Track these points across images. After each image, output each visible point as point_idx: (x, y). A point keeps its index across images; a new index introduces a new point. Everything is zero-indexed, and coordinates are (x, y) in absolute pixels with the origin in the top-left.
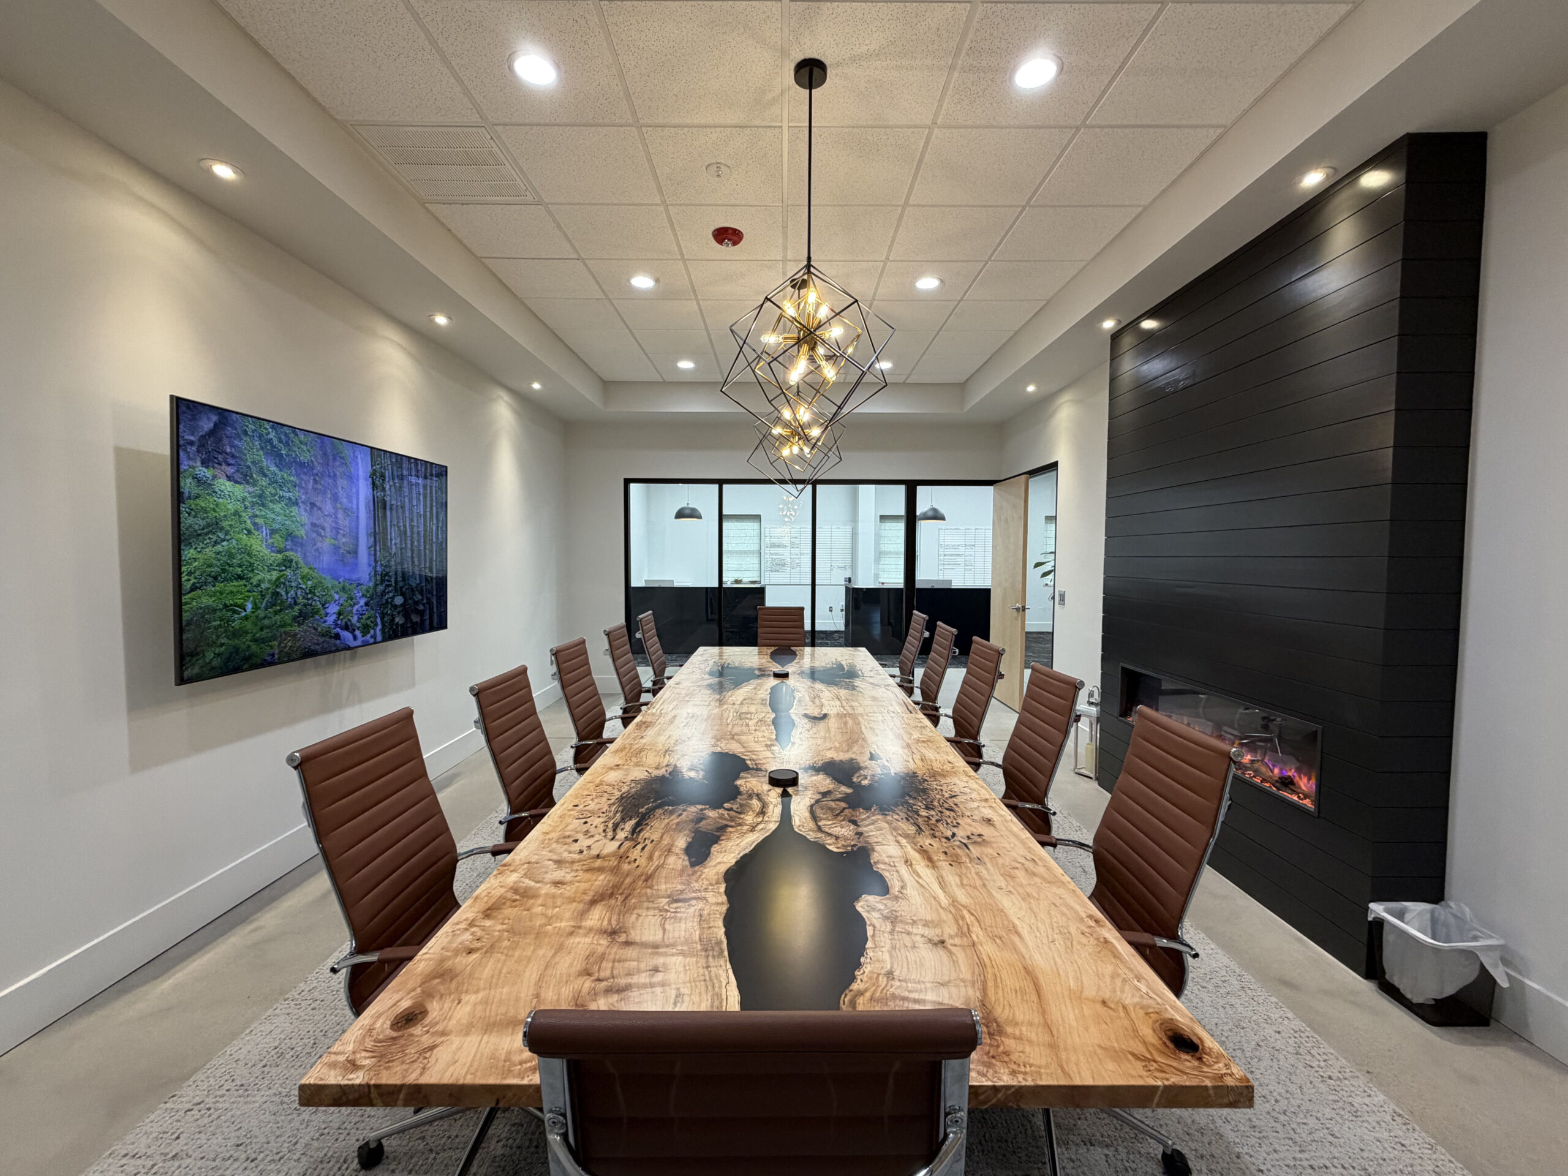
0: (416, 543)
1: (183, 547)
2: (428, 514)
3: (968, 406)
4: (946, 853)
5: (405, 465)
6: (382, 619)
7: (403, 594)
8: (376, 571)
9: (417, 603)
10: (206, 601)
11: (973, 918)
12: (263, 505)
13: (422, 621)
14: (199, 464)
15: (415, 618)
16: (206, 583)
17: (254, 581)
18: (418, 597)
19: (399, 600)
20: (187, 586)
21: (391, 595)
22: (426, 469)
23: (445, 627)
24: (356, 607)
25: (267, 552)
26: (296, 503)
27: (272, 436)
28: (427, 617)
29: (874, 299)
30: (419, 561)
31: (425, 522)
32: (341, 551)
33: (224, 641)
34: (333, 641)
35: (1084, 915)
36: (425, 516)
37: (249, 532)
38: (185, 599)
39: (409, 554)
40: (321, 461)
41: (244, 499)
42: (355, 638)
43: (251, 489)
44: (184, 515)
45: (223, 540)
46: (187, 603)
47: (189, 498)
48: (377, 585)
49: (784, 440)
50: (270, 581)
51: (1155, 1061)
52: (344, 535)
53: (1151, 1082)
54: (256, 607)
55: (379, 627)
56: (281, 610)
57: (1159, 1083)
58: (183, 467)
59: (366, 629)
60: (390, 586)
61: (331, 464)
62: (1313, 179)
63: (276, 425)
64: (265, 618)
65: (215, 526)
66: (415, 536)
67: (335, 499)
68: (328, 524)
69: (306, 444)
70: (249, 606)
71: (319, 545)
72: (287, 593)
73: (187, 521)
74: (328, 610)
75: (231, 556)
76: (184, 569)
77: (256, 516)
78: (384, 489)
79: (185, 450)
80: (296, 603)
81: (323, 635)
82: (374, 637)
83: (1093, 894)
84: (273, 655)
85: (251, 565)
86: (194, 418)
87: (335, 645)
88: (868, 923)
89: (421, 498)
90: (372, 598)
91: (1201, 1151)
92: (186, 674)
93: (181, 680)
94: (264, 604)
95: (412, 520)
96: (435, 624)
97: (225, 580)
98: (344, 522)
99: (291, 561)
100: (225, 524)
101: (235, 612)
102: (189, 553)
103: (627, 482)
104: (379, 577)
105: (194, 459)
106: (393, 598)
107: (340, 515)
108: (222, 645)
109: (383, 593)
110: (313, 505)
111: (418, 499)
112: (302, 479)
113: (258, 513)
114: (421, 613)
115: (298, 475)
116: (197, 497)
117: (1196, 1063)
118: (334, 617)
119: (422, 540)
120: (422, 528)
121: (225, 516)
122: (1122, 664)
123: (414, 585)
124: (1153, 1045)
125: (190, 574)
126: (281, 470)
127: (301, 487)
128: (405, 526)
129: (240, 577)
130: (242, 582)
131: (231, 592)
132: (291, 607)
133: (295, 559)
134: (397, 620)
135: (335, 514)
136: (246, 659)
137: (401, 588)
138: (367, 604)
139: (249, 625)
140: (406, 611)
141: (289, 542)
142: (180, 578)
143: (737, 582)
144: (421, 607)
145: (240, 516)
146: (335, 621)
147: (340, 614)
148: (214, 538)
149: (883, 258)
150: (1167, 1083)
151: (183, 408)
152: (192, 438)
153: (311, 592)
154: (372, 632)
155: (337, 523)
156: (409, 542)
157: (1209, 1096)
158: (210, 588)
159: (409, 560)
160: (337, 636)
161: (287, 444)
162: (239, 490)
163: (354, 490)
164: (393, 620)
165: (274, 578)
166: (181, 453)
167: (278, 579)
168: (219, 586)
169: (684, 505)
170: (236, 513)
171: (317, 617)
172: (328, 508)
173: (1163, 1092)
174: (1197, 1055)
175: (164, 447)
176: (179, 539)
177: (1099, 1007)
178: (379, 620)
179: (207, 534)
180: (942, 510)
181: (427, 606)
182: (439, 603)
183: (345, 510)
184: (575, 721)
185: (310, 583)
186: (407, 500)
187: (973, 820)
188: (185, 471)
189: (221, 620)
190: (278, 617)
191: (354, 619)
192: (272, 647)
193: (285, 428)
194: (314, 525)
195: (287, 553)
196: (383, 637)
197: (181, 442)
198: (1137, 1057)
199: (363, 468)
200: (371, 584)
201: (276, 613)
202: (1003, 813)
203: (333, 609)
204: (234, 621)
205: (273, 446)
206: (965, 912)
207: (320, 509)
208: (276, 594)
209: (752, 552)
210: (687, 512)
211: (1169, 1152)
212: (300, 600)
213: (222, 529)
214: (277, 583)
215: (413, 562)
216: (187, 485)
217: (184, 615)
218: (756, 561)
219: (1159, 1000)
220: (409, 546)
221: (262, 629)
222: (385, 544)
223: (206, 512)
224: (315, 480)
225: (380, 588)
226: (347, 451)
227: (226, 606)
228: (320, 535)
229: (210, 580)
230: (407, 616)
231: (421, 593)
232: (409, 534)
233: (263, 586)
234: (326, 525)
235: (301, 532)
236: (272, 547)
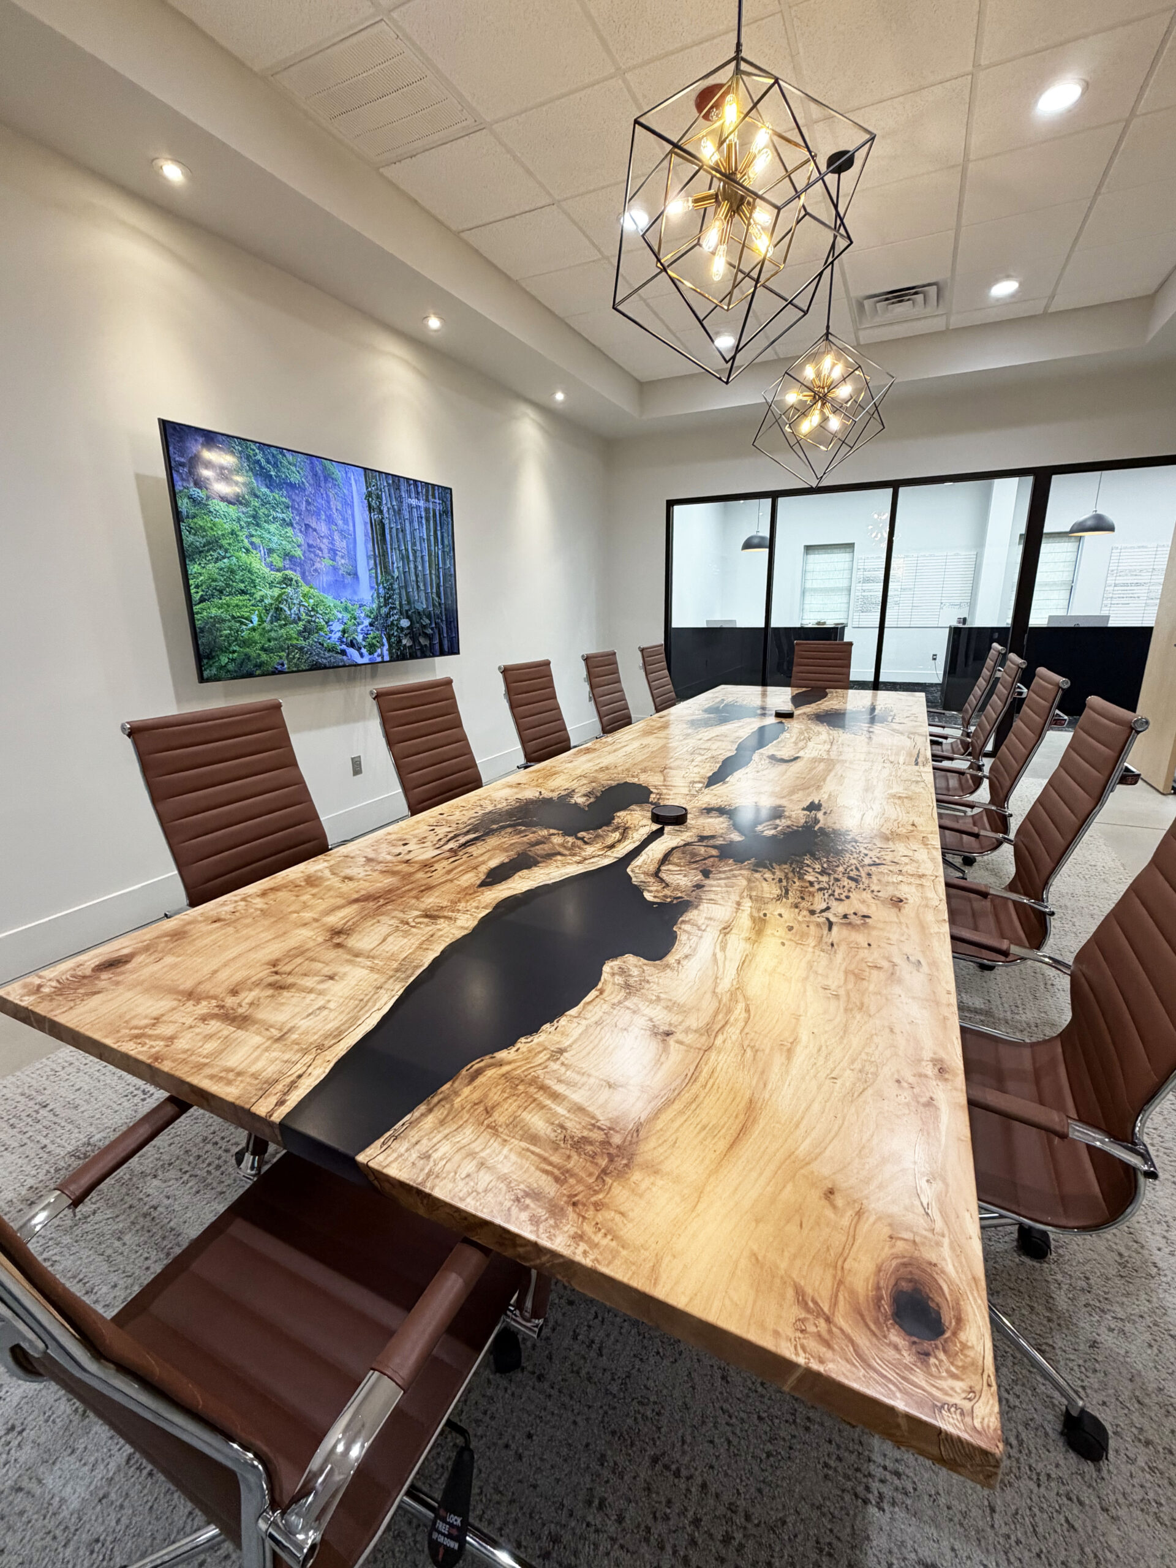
0: (420, 568)
1: (188, 562)
2: (432, 538)
3: (1151, 336)
4: (791, 929)
5: (404, 487)
6: (389, 640)
7: (408, 617)
8: (378, 594)
9: (424, 627)
10: (214, 612)
11: (744, 1015)
12: (258, 525)
13: (432, 645)
14: (192, 484)
15: (423, 641)
16: (213, 595)
17: (258, 596)
18: (426, 621)
19: (405, 623)
20: (196, 597)
21: (396, 617)
22: (427, 491)
23: (458, 653)
24: (360, 627)
25: (267, 570)
26: (291, 524)
27: (259, 457)
28: (436, 641)
29: (966, 159)
30: (425, 585)
31: (429, 546)
32: (341, 572)
33: (237, 648)
34: (340, 657)
36: (429, 540)
37: (248, 551)
38: (196, 608)
39: (413, 578)
40: (312, 482)
41: (239, 519)
42: (362, 655)
43: (244, 510)
44: (185, 533)
45: (224, 558)
46: (198, 613)
47: (188, 517)
48: (380, 607)
50: (272, 597)
51: (828, 1320)
52: (342, 557)
53: (786, 1351)
54: (261, 621)
55: (386, 647)
56: (285, 625)
57: (801, 1360)
58: (178, 488)
59: (372, 649)
60: (394, 608)
61: (322, 484)
63: (263, 446)
64: (270, 631)
65: (213, 544)
66: (419, 559)
67: (330, 520)
68: (325, 544)
69: (295, 465)
70: (255, 619)
71: (317, 565)
72: (290, 609)
73: (189, 539)
74: (332, 628)
75: (232, 572)
76: (191, 582)
77: (252, 536)
78: (381, 512)
79: (178, 471)
80: (300, 619)
81: (329, 651)
82: (382, 655)
84: (283, 664)
85: (253, 581)
86: (181, 440)
87: (342, 660)
88: (599, 986)
89: (424, 521)
90: (376, 618)
92: (206, 674)
93: (202, 679)
94: (269, 618)
95: (414, 544)
96: (446, 649)
97: (230, 594)
98: (341, 544)
99: (291, 580)
100: (224, 542)
101: (242, 623)
102: (193, 568)
103: (671, 504)
104: (382, 600)
105: (187, 481)
106: (398, 620)
107: (336, 537)
108: (234, 652)
109: (388, 615)
110: (307, 526)
111: (420, 523)
112: (293, 500)
113: (254, 533)
114: (430, 637)
115: (290, 497)
116: (194, 517)
118: (339, 634)
119: (427, 564)
120: (426, 553)
121: (223, 535)
123: (420, 609)
124: (852, 1293)
125: (197, 587)
126: (272, 491)
127: (293, 507)
128: (407, 550)
129: (243, 592)
130: (247, 597)
131: (237, 605)
132: (295, 622)
133: (295, 578)
134: (404, 642)
135: (331, 535)
136: (259, 666)
137: (407, 611)
138: (371, 625)
139: (256, 636)
140: (412, 633)
141: (288, 562)
142: (189, 590)
143: (818, 623)
144: (429, 631)
145: (237, 536)
146: (340, 639)
147: (344, 632)
148: (215, 555)
150: (815, 1366)
151: (170, 431)
152: (182, 460)
153: (313, 610)
154: (379, 651)
155: (333, 545)
156: (412, 566)
158: (216, 600)
159: (414, 584)
160: (343, 652)
161: (275, 466)
162: (232, 510)
163: (349, 512)
164: (400, 641)
165: (276, 594)
166: (175, 475)
167: (280, 595)
168: (226, 599)
169: (753, 533)
170: (233, 533)
171: (322, 633)
172: (323, 528)
173: (800, 1380)
175: (161, 472)
176: (185, 556)
177: (814, 1197)
178: (385, 640)
179: (208, 551)
180: (1111, 516)
181: (436, 631)
182: (449, 629)
183: (341, 532)
185: (311, 601)
186: (407, 523)
187: (876, 898)
188: (181, 491)
189: (231, 629)
190: (283, 631)
191: (360, 638)
192: (281, 658)
193: (272, 449)
194: (310, 546)
195: (286, 572)
196: (391, 657)
197: (173, 464)
198: (801, 1297)
199: (357, 489)
200: (375, 606)
201: (281, 627)
203: (337, 627)
204: (243, 631)
205: (262, 468)
207: (315, 530)
208: (278, 610)
209: (841, 590)
210: (756, 541)
212: (304, 616)
213: (221, 547)
214: (279, 599)
215: (418, 587)
216: (184, 504)
217: (197, 623)
218: (845, 600)
219: (939, 1225)
220: (413, 570)
221: (269, 641)
222: (385, 568)
223: (205, 531)
224: (307, 501)
225: (384, 610)
226: (338, 473)
227: (233, 617)
228: (317, 556)
229: (216, 593)
230: (414, 638)
231: (429, 617)
232: (411, 558)
233: (266, 601)
234: (323, 546)
235: (298, 553)
236: (271, 566)
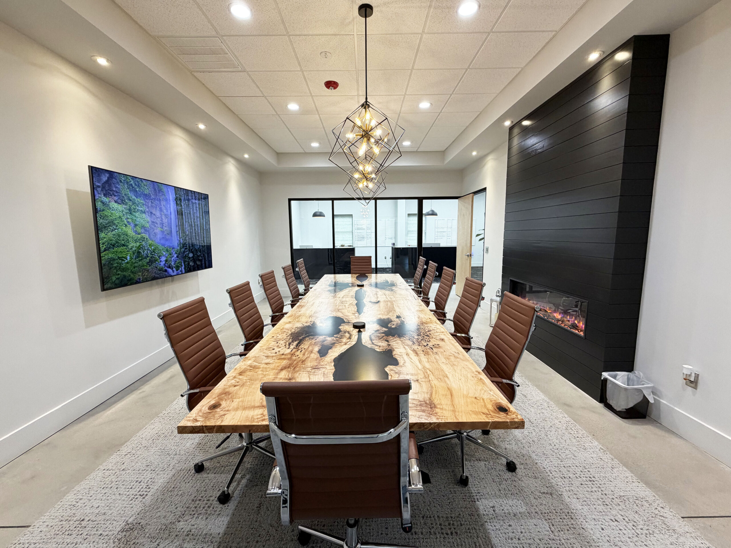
0: (197, 230)
1: (99, 232)
2: (201, 216)
3: (446, 162)
4: (423, 351)
5: (190, 194)
6: (184, 263)
7: (192, 252)
8: (180, 242)
9: (198, 256)
10: (110, 256)
11: (430, 372)
12: (131, 213)
13: (202, 264)
14: (103, 196)
15: (198, 263)
16: (110, 248)
17: (130, 247)
18: (199, 254)
19: (191, 255)
20: (102, 249)
21: (187, 253)
22: (199, 196)
23: (211, 267)
24: (173, 258)
25: (134, 234)
26: (145, 213)
27: (132, 182)
28: (203, 262)
29: (400, 113)
30: (199, 237)
31: (200, 220)
32: (165, 233)
33: (120, 272)
34: (164, 273)
35: (474, 371)
36: (200, 217)
37: (126, 225)
38: (102, 255)
39: (194, 234)
40: (153, 193)
41: (123, 211)
42: (173, 271)
43: (125, 207)
44: (98, 218)
45: (115, 229)
46: (103, 257)
47: (100, 211)
48: (181, 248)
49: (359, 180)
50: (136, 247)
51: (490, 415)
52: (166, 226)
53: (487, 420)
54: (131, 258)
55: (183, 267)
56: (141, 260)
57: (490, 421)
58: (96, 197)
59: (177, 268)
60: (186, 249)
61: (158, 194)
62: (594, 57)
63: (134, 178)
64: (135, 263)
65: (112, 223)
66: (196, 226)
67: (161, 210)
68: (158, 221)
69: (146, 186)
70: (128, 258)
71: (155, 231)
72: (144, 252)
73: (100, 221)
74: (161, 260)
75: (119, 236)
76: (100, 242)
77: (128, 218)
78: (181, 206)
79: (96, 190)
80: (148, 256)
81: (160, 270)
82: (181, 271)
83: (485, 368)
84: (140, 279)
85: (128, 240)
86: (99, 176)
87: (165, 274)
88: (389, 374)
89: (198, 209)
90: (179, 254)
91: (522, 462)
92: (106, 287)
93: (103, 289)
94: (134, 257)
95: (194, 219)
96: (207, 266)
97: (118, 246)
98: (165, 221)
99: (144, 238)
100: (116, 222)
101: (123, 260)
102: (102, 235)
103: (290, 200)
104: (182, 245)
105: (101, 194)
106: (188, 254)
107: (163, 217)
108: (119, 274)
109: (184, 252)
110: (151, 213)
111: (196, 210)
112: (146, 202)
113: (129, 217)
114: (201, 261)
115: (144, 200)
116: (103, 211)
117: (505, 415)
118: (164, 262)
119: (199, 228)
120: (199, 223)
121: (115, 219)
122: (511, 279)
123: (197, 248)
124: (491, 410)
125: (103, 244)
126: (137, 198)
127: (145, 205)
128: (191, 222)
129: (124, 245)
130: (125, 247)
131: (121, 252)
132: (146, 258)
133: (146, 237)
134: (191, 264)
135: (161, 217)
136: (130, 280)
137: (191, 250)
138: (177, 257)
139: (129, 266)
140: (194, 260)
141: (143, 230)
142: (99, 246)
143: (342, 246)
144: (200, 258)
145: (121, 219)
146: (164, 264)
147: (166, 261)
148: (112, 228)
149: (404, 94)
150: (493, 421)
151: (94, 171)
152: (99, 184)
153: (153, 252)
154: (180, 269)
155: (162, 221)
156: (193, 228)
157: (508, 425)
158: (111, 250)
159: (194, 237)
160: (166, 271)
161: (138, 186)
162: (120, 207)
163: (168, 206)
164: (189, 264)
165: (138, 245)
166: (95, 191)
167: (139, 246)
168: (116, 249)
169: (317, 211)
170: (120, 217)
171: (157, 262)
172: (158, 214)
173: (491, 424)
174: (507, 413)
175: (87, 188)
176: (98, 229)
177: (474, 399)
178: (183, 264)
179: (108, 226)
180: (436, 211)
181: (203, 258)
182: (208, 256)
183: (165, 215)
184: (271, 305)
185: (153, 247)
186: (191, 210)
187: (436, 340)
188: (97, 199)
189: (117, 263)
190: (140, 262)
191: (173, 263)
192: (139, 275)
193: (137, 179)
194: (153, 222)
195: (142, 235)
196: (185, 271)
197: (95, 186)
198: (484, 413)
199: (171, 196)
200: (179, 248)
201: (140, 260)
202: (449, 337)
203: (163, 259)
204: (123, 264)
205: (133, 187)
206: (428, 371)
207: (154, 215)
208: (139, 253)
209: (349, 232)
210: (318, 214)
211: (509, 462)
212: (149, 255)
213: (114, 224)
214: (139, 247)
215: (196, 238)
216: (99, 205)
217: (102, 261)
218: (351, 236)
219: (497, 397)
220: (194, 231)
221: (134, 268)
222: (183, 230)
223: (108, 217)
224: (151, 202)
225: (183, 250)
226: (164, 189)
227: (119, 258)
228: (155, 226)
229: (112, 246)
230: (195, 262)
231: (200, 252)
232: (193, 225)
233: (133, 249)
234: (158, 222)
235: (147, 225)
236: (136, 232)
